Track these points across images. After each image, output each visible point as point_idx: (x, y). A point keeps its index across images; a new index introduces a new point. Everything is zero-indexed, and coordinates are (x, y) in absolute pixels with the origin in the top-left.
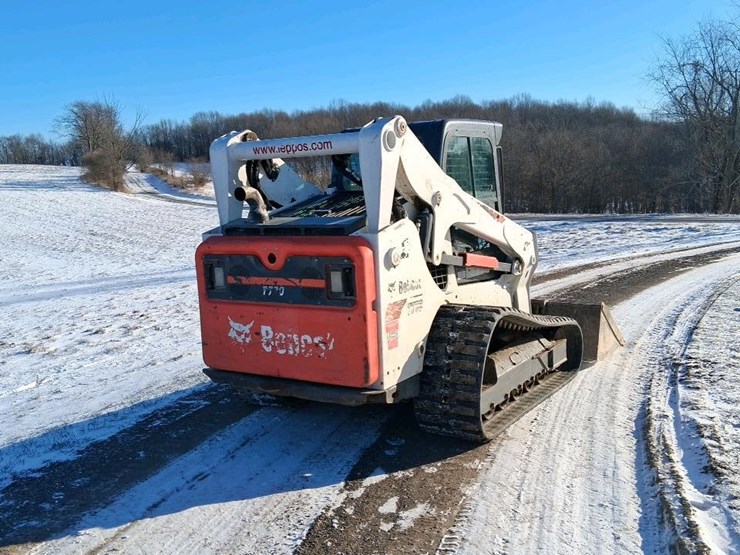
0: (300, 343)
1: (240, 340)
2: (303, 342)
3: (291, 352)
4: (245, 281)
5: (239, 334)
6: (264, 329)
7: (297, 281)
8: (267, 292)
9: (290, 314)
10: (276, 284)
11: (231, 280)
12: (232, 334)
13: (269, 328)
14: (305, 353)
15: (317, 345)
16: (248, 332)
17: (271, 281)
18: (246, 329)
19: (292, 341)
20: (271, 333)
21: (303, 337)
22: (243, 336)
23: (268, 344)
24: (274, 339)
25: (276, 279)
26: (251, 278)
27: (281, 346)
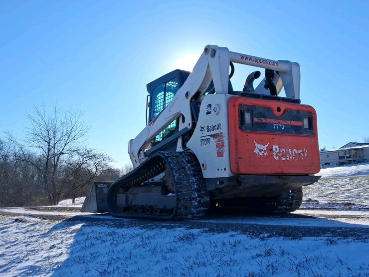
0: (292, 154)
1: (261, 154)
2: (293, 153)
3: (288, 159)
4: (264, 120)
5: (260, 150)
6: (275, 147)
7: (289, 122)
8: (276, 127)
9: (287, 139)
10: (279, 123)
11: (256, 120)
12: (256, 151)
13: (277, 147)
14: (295, 159)
15: (300, 154)
16: (266, 149)
17: (277, 121)
18: (265, 148)
19: (288, 153)
20: (278, 149)
21: (293, 151)
22: (263, 152)
23: (276, 156)
24: (279, 153)
25: (279, 121)
26: (267, 119)
27: (283, 156)
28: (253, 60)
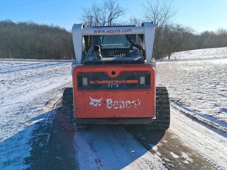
0: (125, 104)
1: (95, 105)
2: (126, 103)
3: (121, 108)
4: (99, 82)
5: (95, 103)
6: (108, 100)
7: (124, 81)
8: (110, 86)
9: (121, 93)
10: (114, 83)
11: (92, 82)
12: (91, 103)
13: (110, 100)
14: (127, 107)
15: (133, 104)
16: (100, 102)
17: (112, 82)
18: (99, 101)
19: (121, 104)
20: (111, 102)
21: (127, 102)
22: (97, 104)
23: (109, 106)
24: (113, 103)
25: (114, 81)
26: (103, 81)
27: (116, 106)
28: (105, 31)
